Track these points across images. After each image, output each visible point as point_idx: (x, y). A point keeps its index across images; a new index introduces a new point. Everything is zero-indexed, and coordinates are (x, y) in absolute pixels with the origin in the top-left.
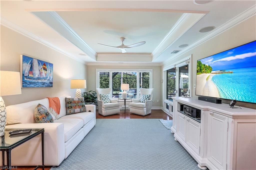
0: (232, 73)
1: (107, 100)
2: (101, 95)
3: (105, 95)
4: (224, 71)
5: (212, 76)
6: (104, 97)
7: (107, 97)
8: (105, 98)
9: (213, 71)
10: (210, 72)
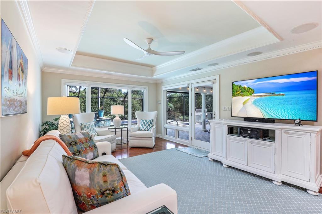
0: (283, 95)
1: (93, 132)
2: (84, 125)
3: (89, 125)
4: (273, 93)
5: (253, 99)
6: (88, 127)
7: (92, 128)
8: (90, 128)
9: (255, 93)
10: (250, 95)
